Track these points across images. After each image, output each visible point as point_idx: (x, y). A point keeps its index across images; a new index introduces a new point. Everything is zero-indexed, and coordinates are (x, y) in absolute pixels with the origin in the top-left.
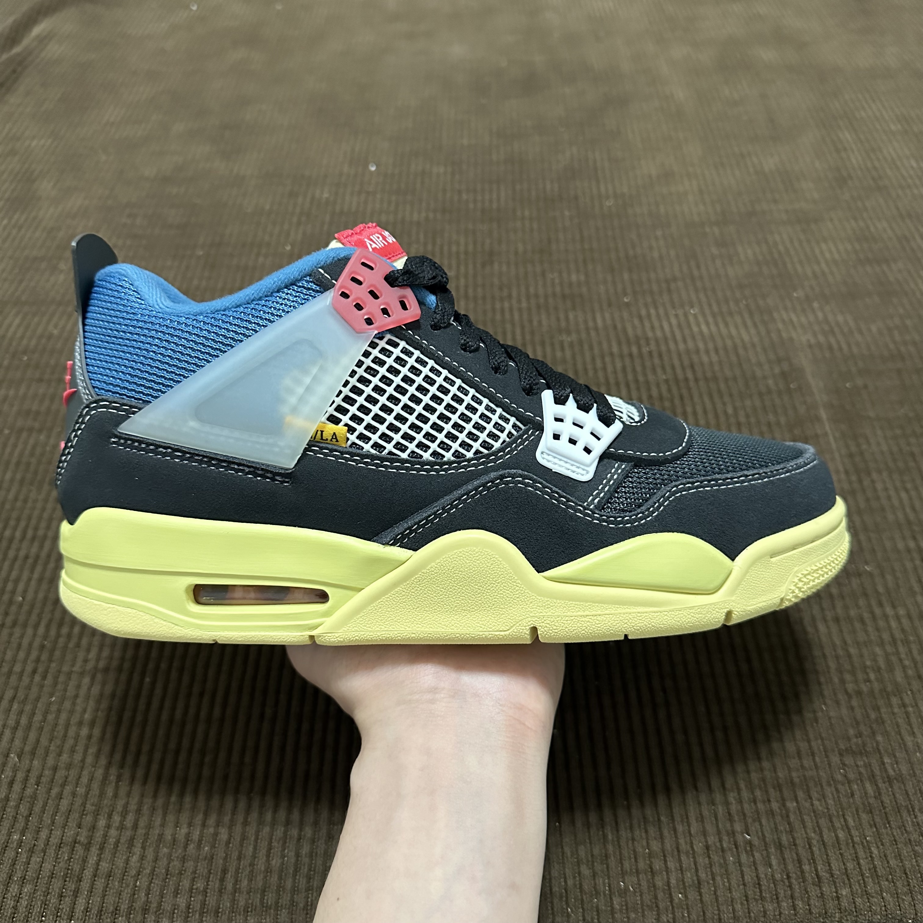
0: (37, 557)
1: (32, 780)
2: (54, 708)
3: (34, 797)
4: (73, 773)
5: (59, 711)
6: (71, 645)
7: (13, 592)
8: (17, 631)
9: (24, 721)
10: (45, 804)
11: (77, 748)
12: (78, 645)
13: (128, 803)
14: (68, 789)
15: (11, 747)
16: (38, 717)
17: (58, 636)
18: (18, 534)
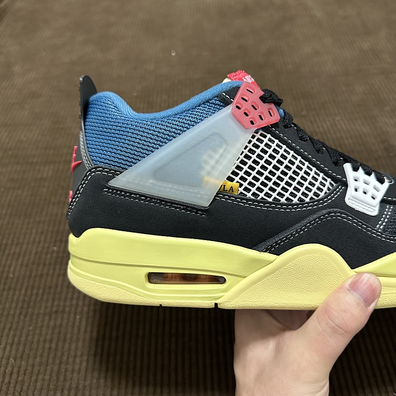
0: (19, 254)
1: (22, 372)
2: (31, 333)
3: (23, 381)
4: (43, 368)
5: (34, 334)
6: (39, 299)
7: (8, 272)
8: (11, 293)
9: (16, 340)
10: (29, 385)
11: (44, 354)
12: (42, 299)
13: (71, 384)
14: (40, 377)
15: (10, 354)
16: (23, 338)
17: (32, 295)
18: (10, 242)
